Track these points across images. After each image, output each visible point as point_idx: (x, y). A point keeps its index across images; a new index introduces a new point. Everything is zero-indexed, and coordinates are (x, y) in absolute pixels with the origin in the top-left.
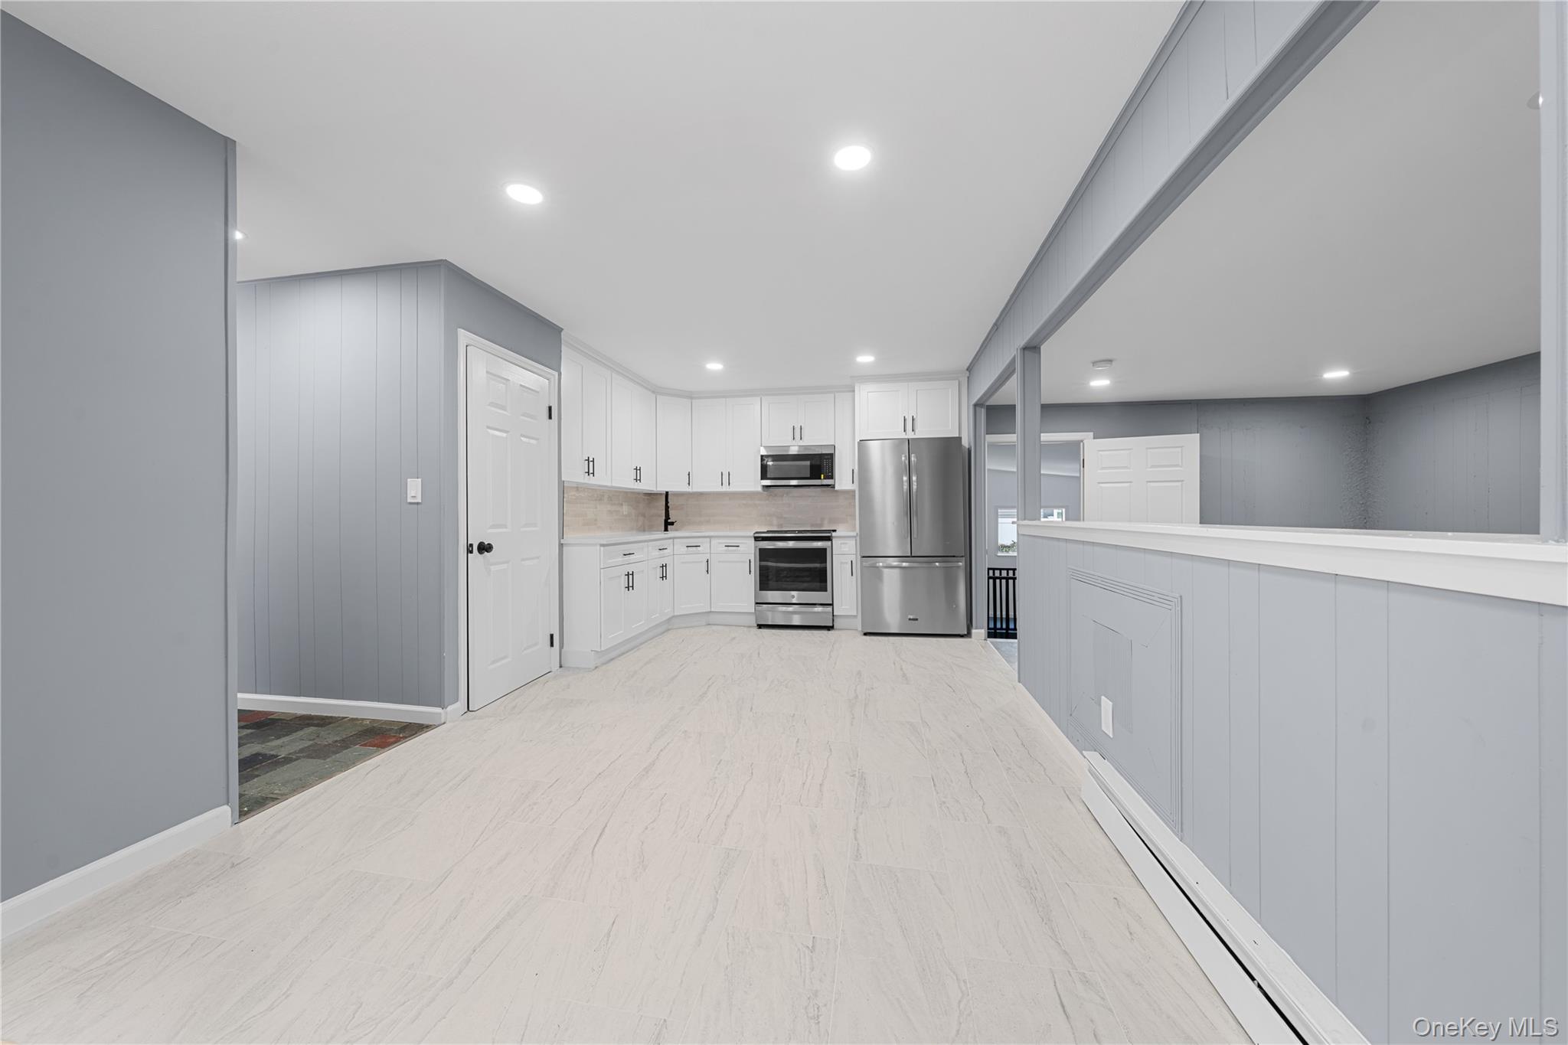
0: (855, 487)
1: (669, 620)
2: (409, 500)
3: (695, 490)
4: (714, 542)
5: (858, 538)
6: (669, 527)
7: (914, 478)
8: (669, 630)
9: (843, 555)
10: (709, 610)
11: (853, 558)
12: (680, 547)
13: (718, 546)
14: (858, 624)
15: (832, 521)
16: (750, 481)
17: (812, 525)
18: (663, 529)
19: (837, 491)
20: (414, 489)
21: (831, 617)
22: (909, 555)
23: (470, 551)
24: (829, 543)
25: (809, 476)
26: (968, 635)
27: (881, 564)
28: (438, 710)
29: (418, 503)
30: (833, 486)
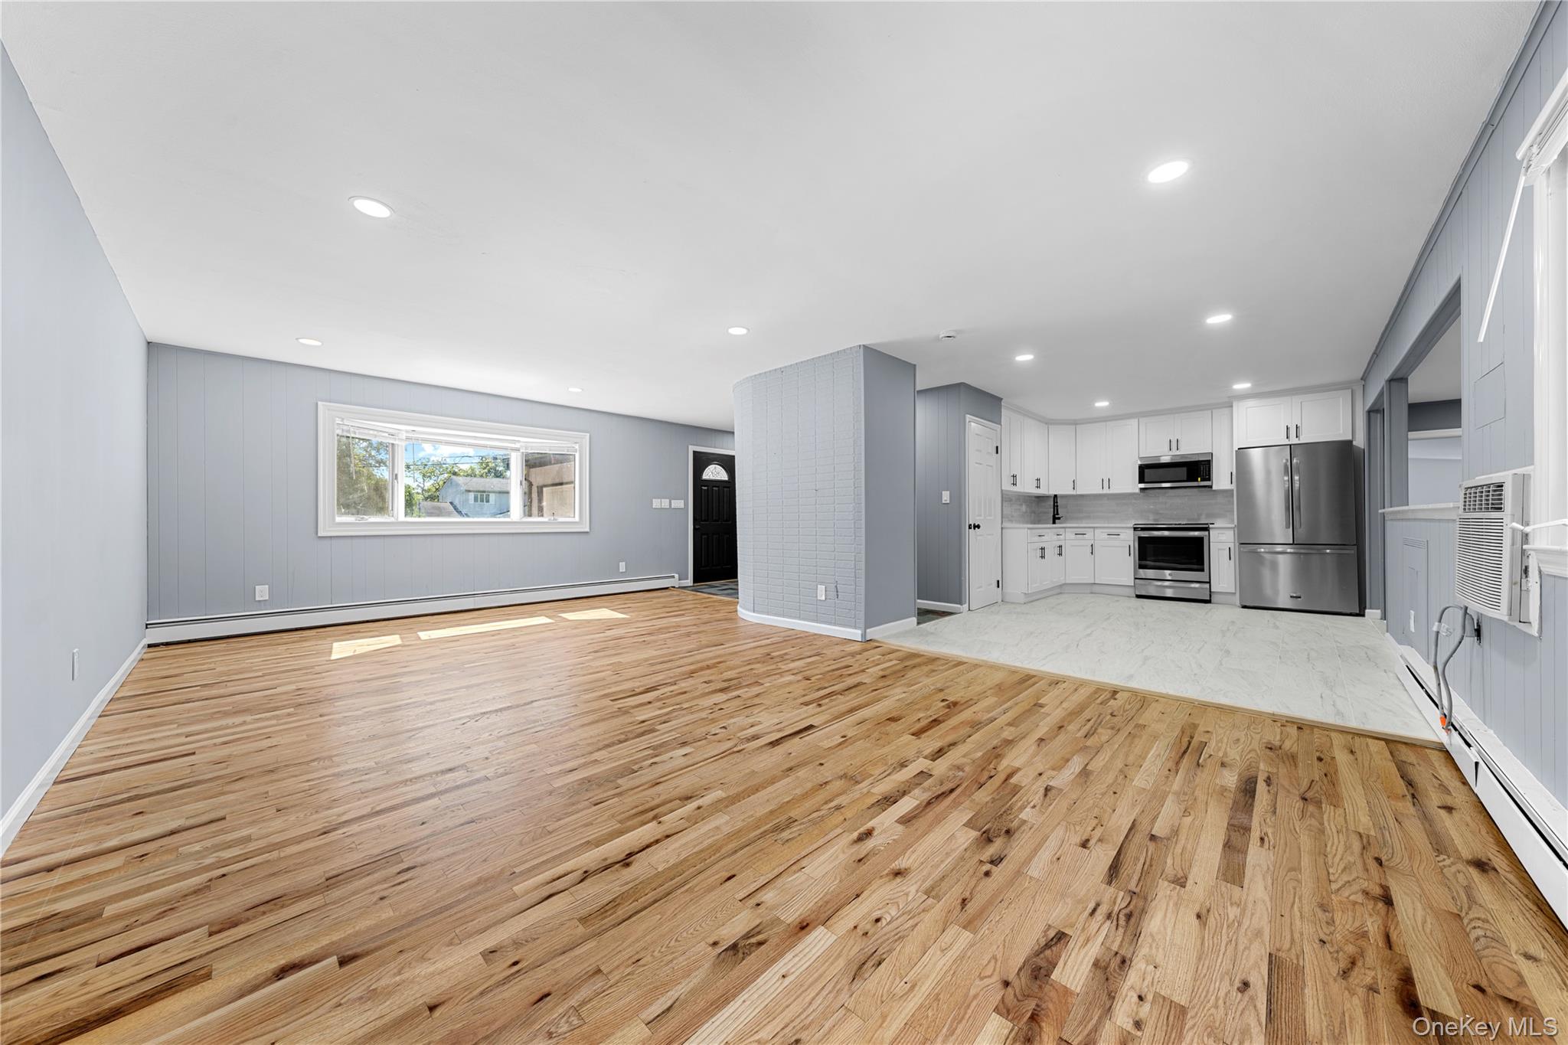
0: (1233, 487)
1: (1061, 586)
2: (944, 502)
3: (1078, 493)
4: (1097, 531)
5: (1236, 529)
6: (1057, 521)
7: (1296, 478)
8: (1061, 593)
9: (1221, 543)
10: (1093, 582)
11: (1232, 546)
12: (1070, 535)
13: (1101, 535)
14: (1237, 600)
15: (1208, 516)
16: (1130, 483)
17: (1188, 520)
18: (1052, 522)
19: (1215, 491)
20: (946, 497)
21: (1208, 593)
22: (1292, 542)
23: (970, 528)
24: (1207, 533)
25: (1185, 479)
26: (1361, 614)
27: (1262, 550)
28: (959, 606)
29: (948, 504)
30: (1211, 487)
